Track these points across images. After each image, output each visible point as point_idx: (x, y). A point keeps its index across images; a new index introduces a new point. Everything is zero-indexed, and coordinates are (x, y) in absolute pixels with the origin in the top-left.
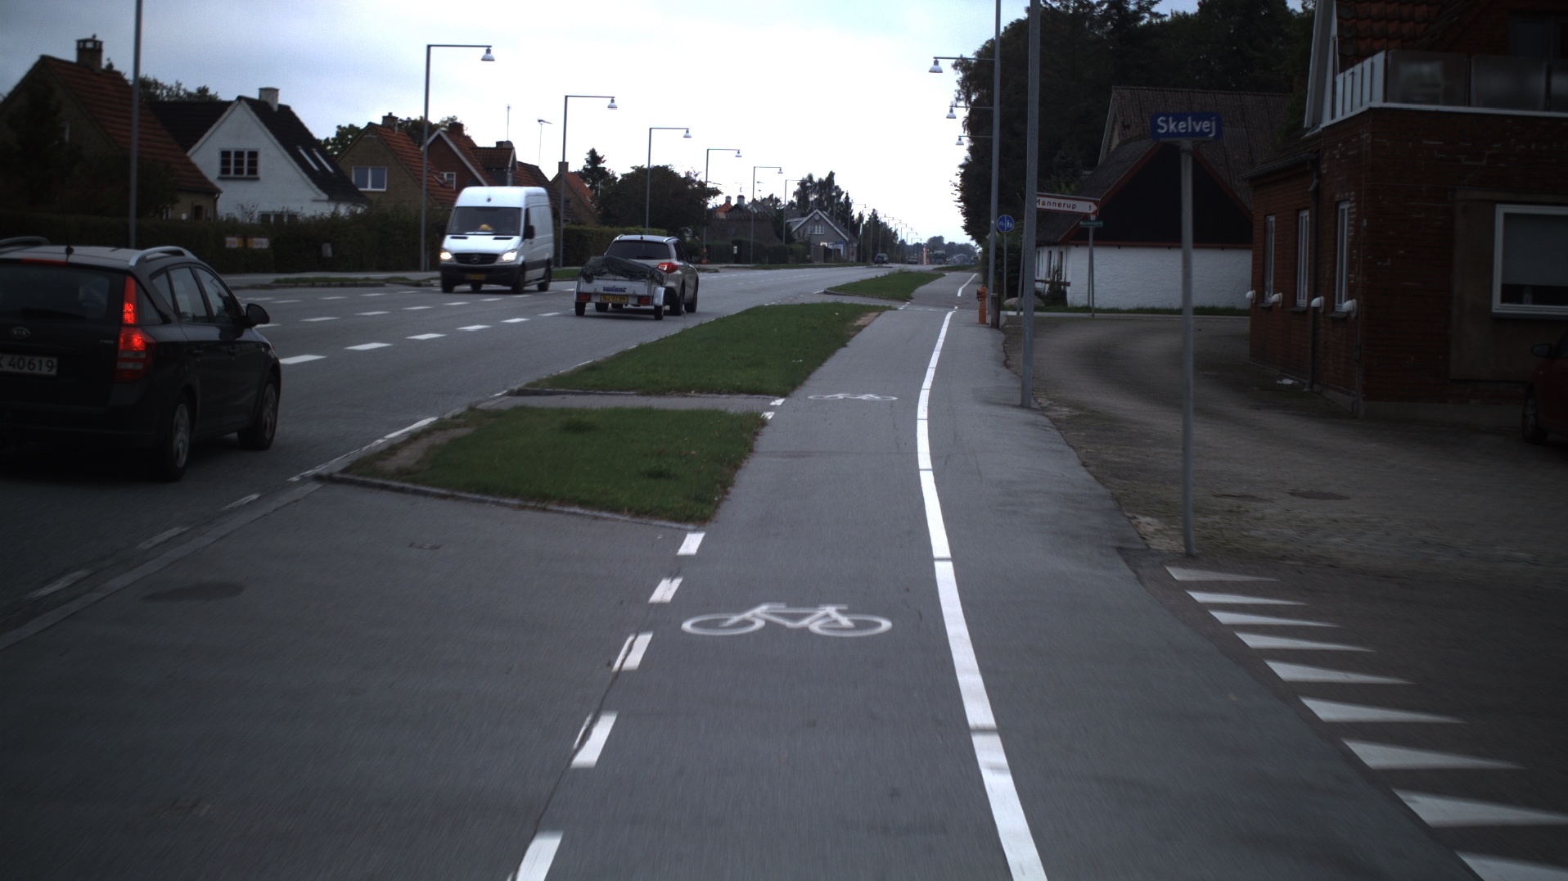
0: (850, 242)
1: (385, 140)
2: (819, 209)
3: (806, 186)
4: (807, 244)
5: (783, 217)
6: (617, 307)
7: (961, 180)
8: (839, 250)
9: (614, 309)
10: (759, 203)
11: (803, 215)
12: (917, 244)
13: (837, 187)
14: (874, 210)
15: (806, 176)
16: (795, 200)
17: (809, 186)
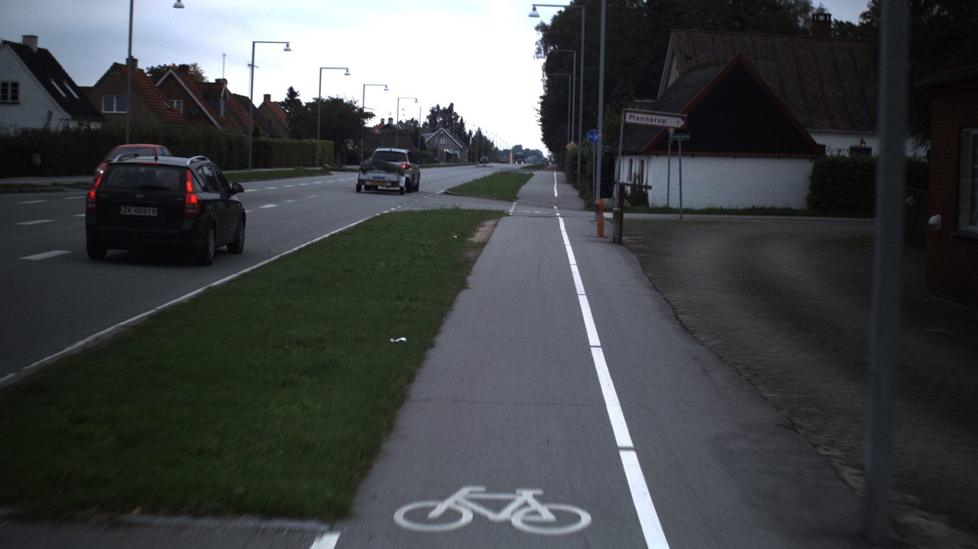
0: (464, 149)
2: (443, 127)
3: (435, 113)
4: (435, 150)
5: (419, 132)
8: (456, 155)
10: (404, 124)
11: (433, 131)
12: (506, 150)
13: (455, 113)
14: (479, 128)
15: (435, 106)
16: (428, 121)
17: (437, 112)
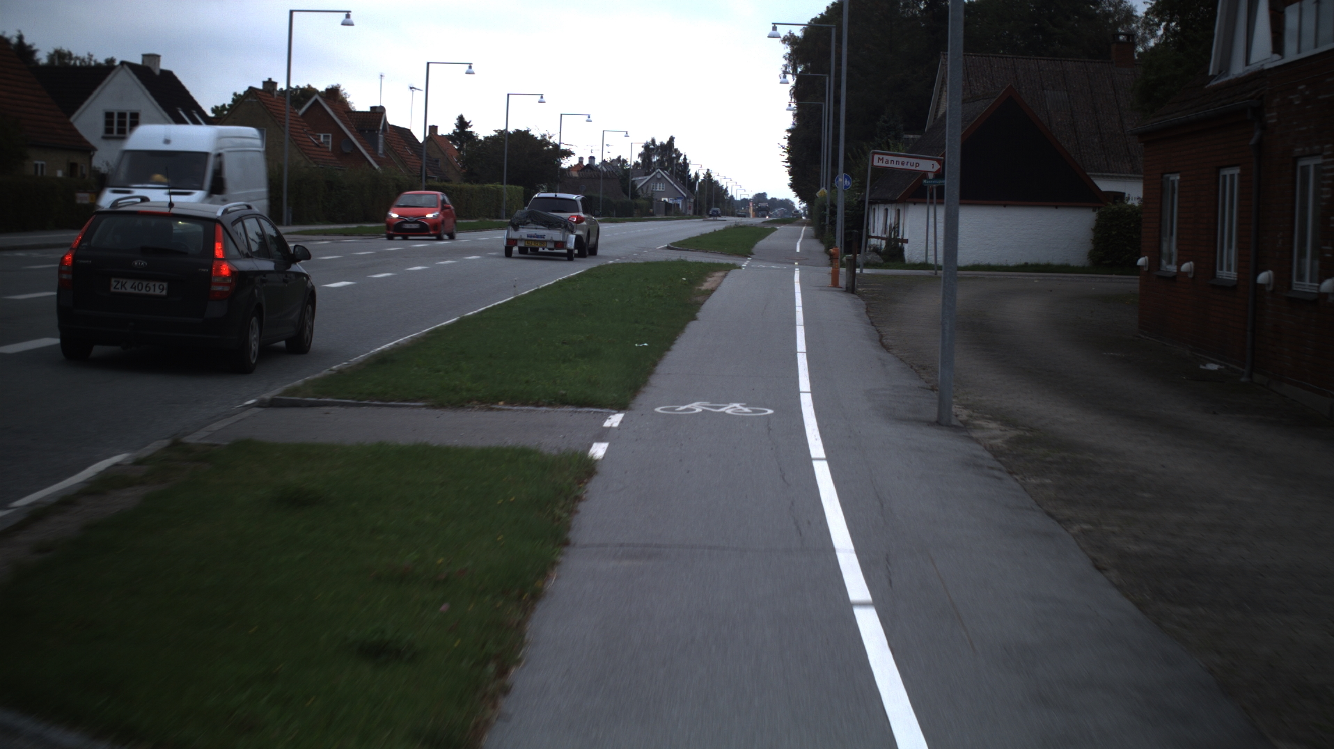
0: (688, 197)
1: (264, 103)
2: (661, 169)
3: (649, 149)
4: (650, 199)
5: (629, 176)
6: (535, 250)
7: (789, 143)
8: (678, 205)
9: (531, 251)
10: (609, 163)
11: (647, 174)
12: (744, 199)
13: (676, 150)
14: (708, 170)
15: (649, 140)
16: (640, 161)
17: (652, 149)
